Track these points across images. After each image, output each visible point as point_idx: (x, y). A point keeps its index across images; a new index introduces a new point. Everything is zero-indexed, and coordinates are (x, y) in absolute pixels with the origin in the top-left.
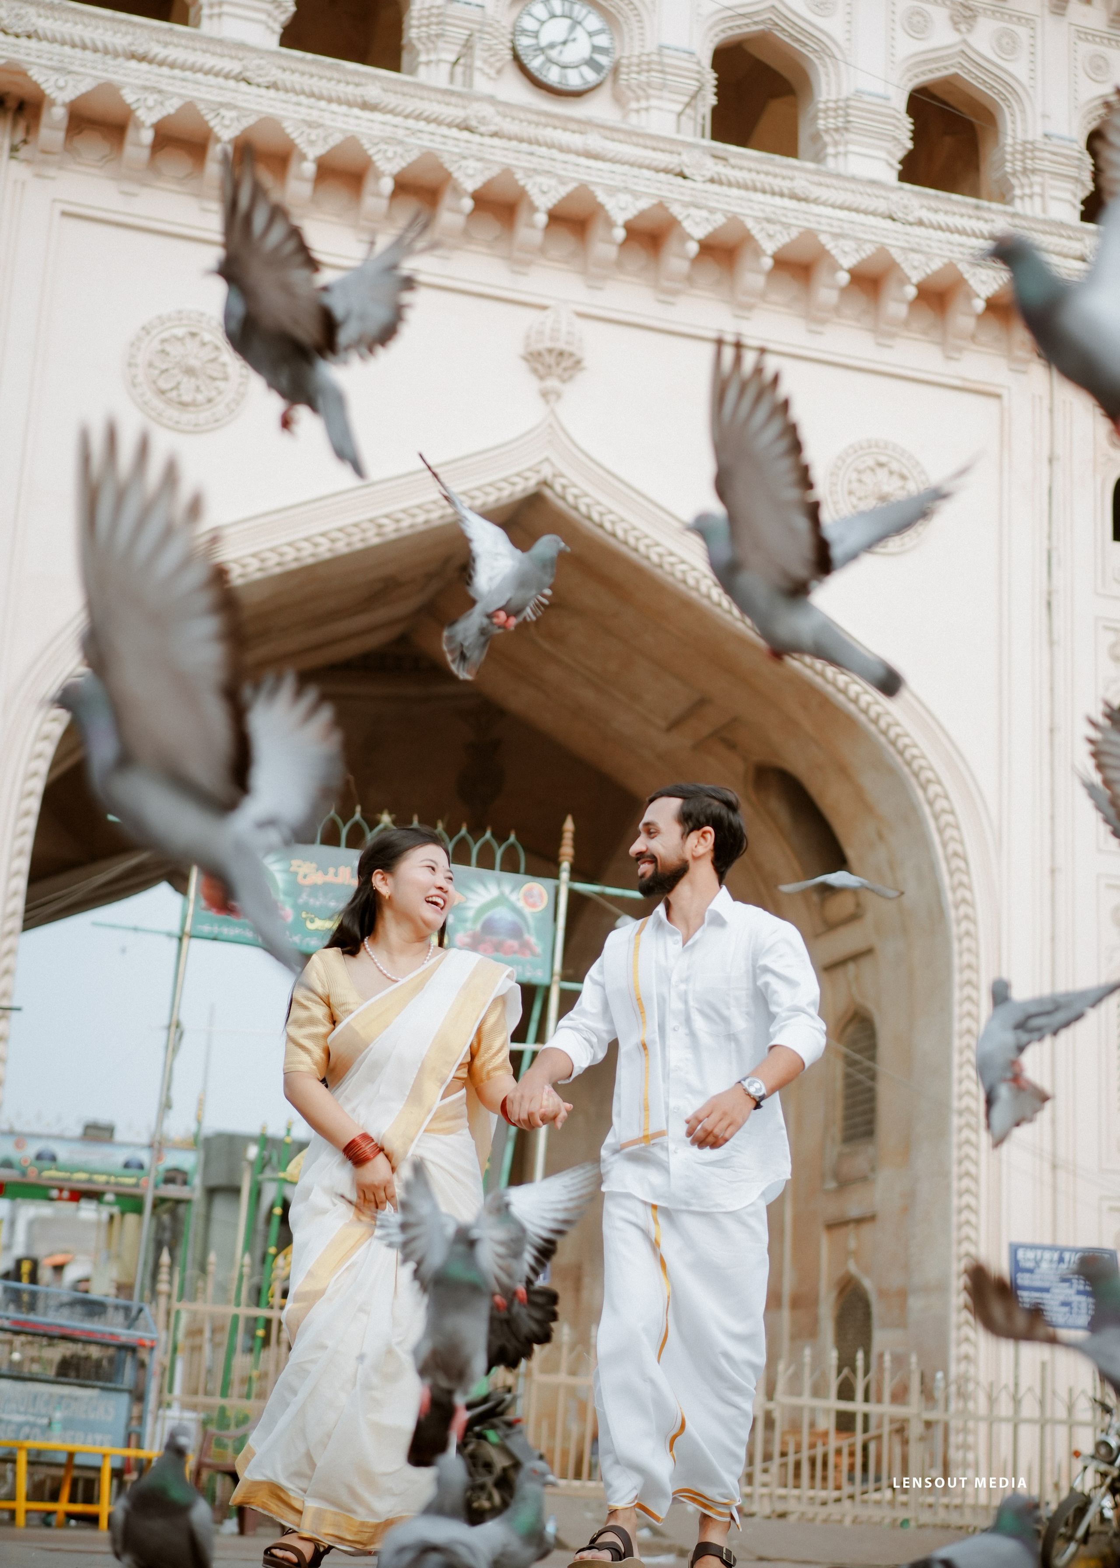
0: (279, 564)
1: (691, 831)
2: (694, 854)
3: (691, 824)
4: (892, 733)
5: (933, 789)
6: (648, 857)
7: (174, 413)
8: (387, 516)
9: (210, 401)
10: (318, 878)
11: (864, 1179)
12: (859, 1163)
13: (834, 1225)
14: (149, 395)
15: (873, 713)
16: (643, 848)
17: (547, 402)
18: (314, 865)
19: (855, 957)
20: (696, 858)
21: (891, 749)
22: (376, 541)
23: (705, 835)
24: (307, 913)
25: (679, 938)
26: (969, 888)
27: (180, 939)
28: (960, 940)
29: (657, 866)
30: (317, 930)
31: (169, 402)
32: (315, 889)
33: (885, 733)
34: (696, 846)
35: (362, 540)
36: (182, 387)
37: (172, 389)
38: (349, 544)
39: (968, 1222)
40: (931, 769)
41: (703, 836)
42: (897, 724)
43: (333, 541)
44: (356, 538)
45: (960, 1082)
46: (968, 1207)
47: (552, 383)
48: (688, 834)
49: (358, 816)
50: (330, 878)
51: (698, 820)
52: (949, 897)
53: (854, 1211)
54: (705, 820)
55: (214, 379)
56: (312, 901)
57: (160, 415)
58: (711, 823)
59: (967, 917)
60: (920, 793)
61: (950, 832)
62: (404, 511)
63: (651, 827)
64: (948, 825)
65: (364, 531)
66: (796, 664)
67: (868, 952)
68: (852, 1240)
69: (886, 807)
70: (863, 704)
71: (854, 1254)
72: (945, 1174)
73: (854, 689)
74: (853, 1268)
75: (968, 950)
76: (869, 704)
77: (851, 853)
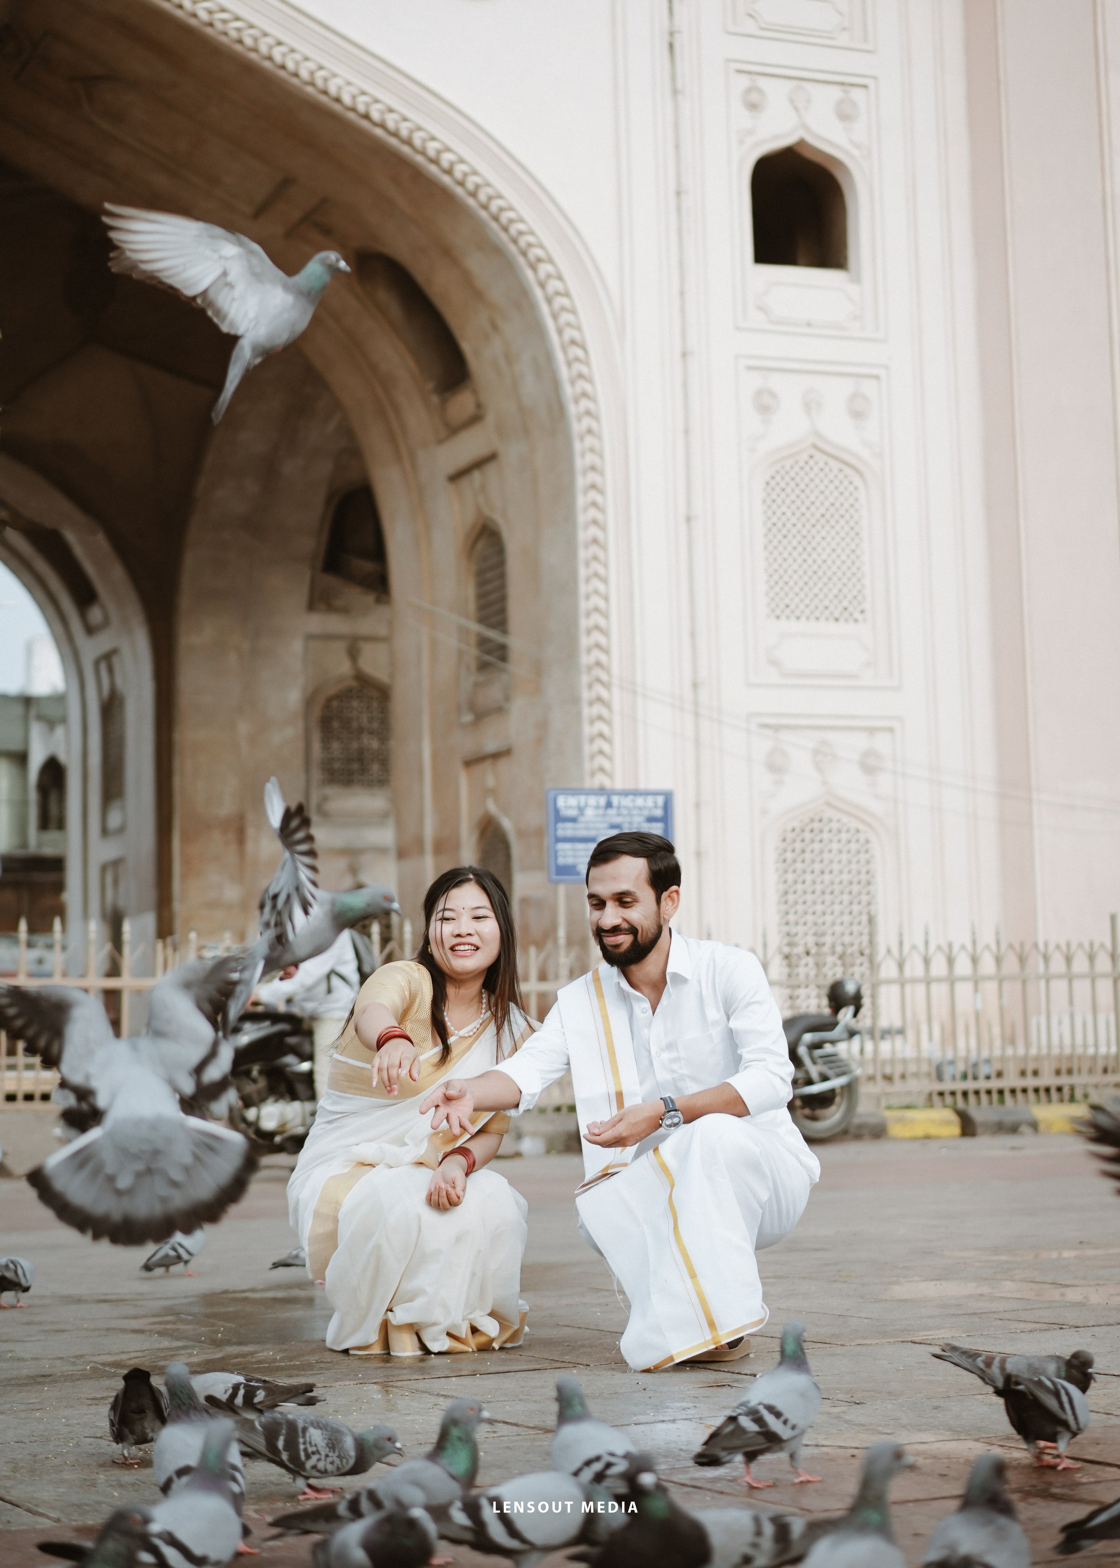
4: (494, 206)
5: (544, 269)
11: (499, 710)
12: (493, 694)
13: (470, 763)
15: (470, 185)
19: (479, 464)
21: (494, 225)
26: (589, 380)
28: (582, 439)
33: (485, 207)
39: (601, 752)
40: (541, 246)
42: (500, 197)
45: (588, 597)
46: (601, 735)
52: (568, 391)
53: (491, 745)
59: (588, 413)
60: (529, 274)
61: (565, 317)
64: (563, 309)
66: (379, 132)
67: (492, 457)
68: (489, 775)
69: (496, 292)
70: (458, 174)
71: (493, 792)
72: (575, 700)
73: (446, 158)
74: (492, 807)
75: (592, 450)
76: (465, 175)
77: (466, 347)
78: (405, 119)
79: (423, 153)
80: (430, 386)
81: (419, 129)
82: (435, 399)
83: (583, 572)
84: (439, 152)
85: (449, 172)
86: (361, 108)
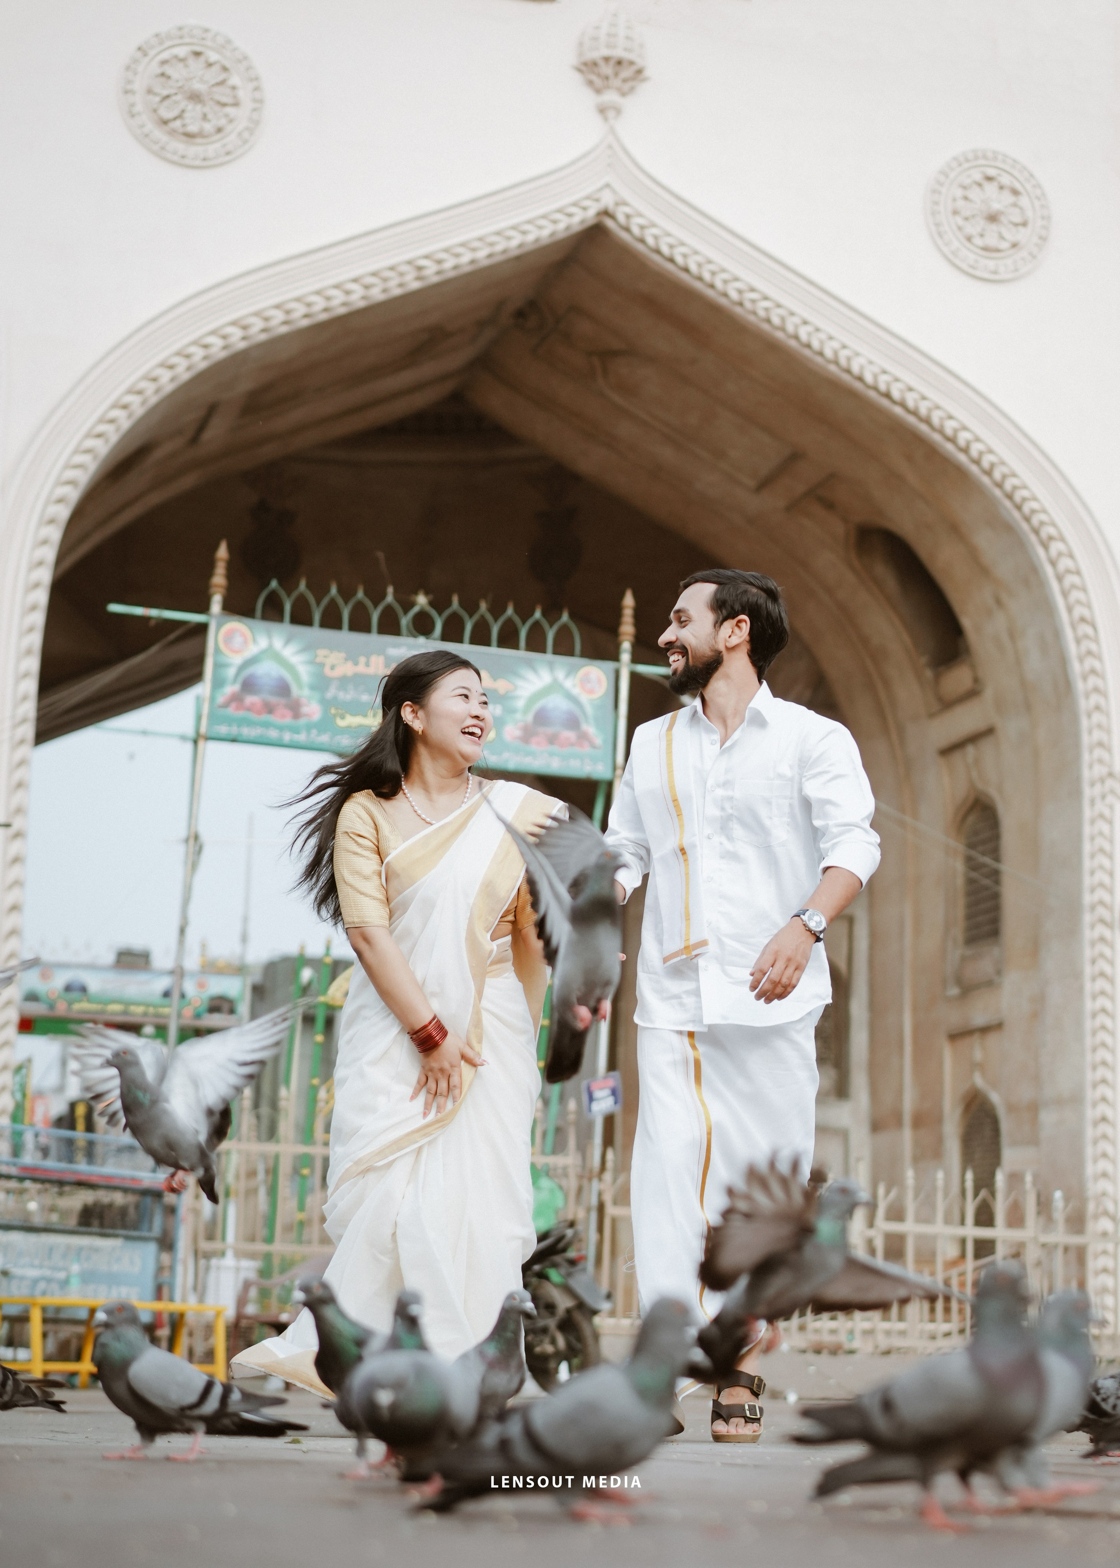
0: (306, 316)
1: (725, 619)
3: (724, 612)
4: (1008, 485)
5: (1056, 547)
6: (678, 647)
7: (178, 146)
8: (427, 257)
9: (219, 130)
10: (347, 669)
11: (990, 984)
12: (984, 966)
13: (955, 1037)
14: (150, 126)
15: (985, 464)
16: (673, 638)
17: (606, 119)
18: (342, 655)
19: (974, 739)
21: (1007, 503)
22: (415, 285)
23: (740, 624)
24: (337, 708)
25: (717, 737)
26: (1099, 657)
27: (195, 742)
28: (1089, 715)
29: (688, 659)
30: (349, 727)
31: (173, 133)
32: (344, 681)
33: (1000, 485)
34: (730, 637)
35: (401, 285)
36: (187, 115)
37: (175, 119)
38: (385, 291)
39: (1103, 1028)
40: (1053, 524)
41: (737, 625)
42: (1014, 475)
43: (367, 287)
44: (392, 284)
45: (1094, 873)
46: (1103, 1010)
47: (611, 97)
48: (722, 623)
49: (390, 598)
50: (361, 668)
51: (732, 608)
52: (1076, 668)
53: (979, 1019)
54: (740, 608)
55: (224, 105)
56: (341, 695)
57: (163, 148)
58: (747, 612)
59: (1096, 690)
60: (1040, 552)
61: (1075, 595)
62: (446, 250)
63: (681, 614)
64: (1073, 586)
65: (401, 274)
66: (898, 410)
67: (990, 731)
68: (976, 1049)
69: (1004, 569)
70: (974, 453)
71: (980, 1067)
72: (1077, 975)
73: (963, 437)
74: (979, 1081)
75: (1100, 726)
76: (981, 453)
77: (966, 622)
78: (924, 398)
79: (941, 431)
80: (924, 660)
81: (938, 407)
82: (929, 673)
83: (1088, 848)
84: (956, 431)
85: (966, 450)
86: (883, 387)
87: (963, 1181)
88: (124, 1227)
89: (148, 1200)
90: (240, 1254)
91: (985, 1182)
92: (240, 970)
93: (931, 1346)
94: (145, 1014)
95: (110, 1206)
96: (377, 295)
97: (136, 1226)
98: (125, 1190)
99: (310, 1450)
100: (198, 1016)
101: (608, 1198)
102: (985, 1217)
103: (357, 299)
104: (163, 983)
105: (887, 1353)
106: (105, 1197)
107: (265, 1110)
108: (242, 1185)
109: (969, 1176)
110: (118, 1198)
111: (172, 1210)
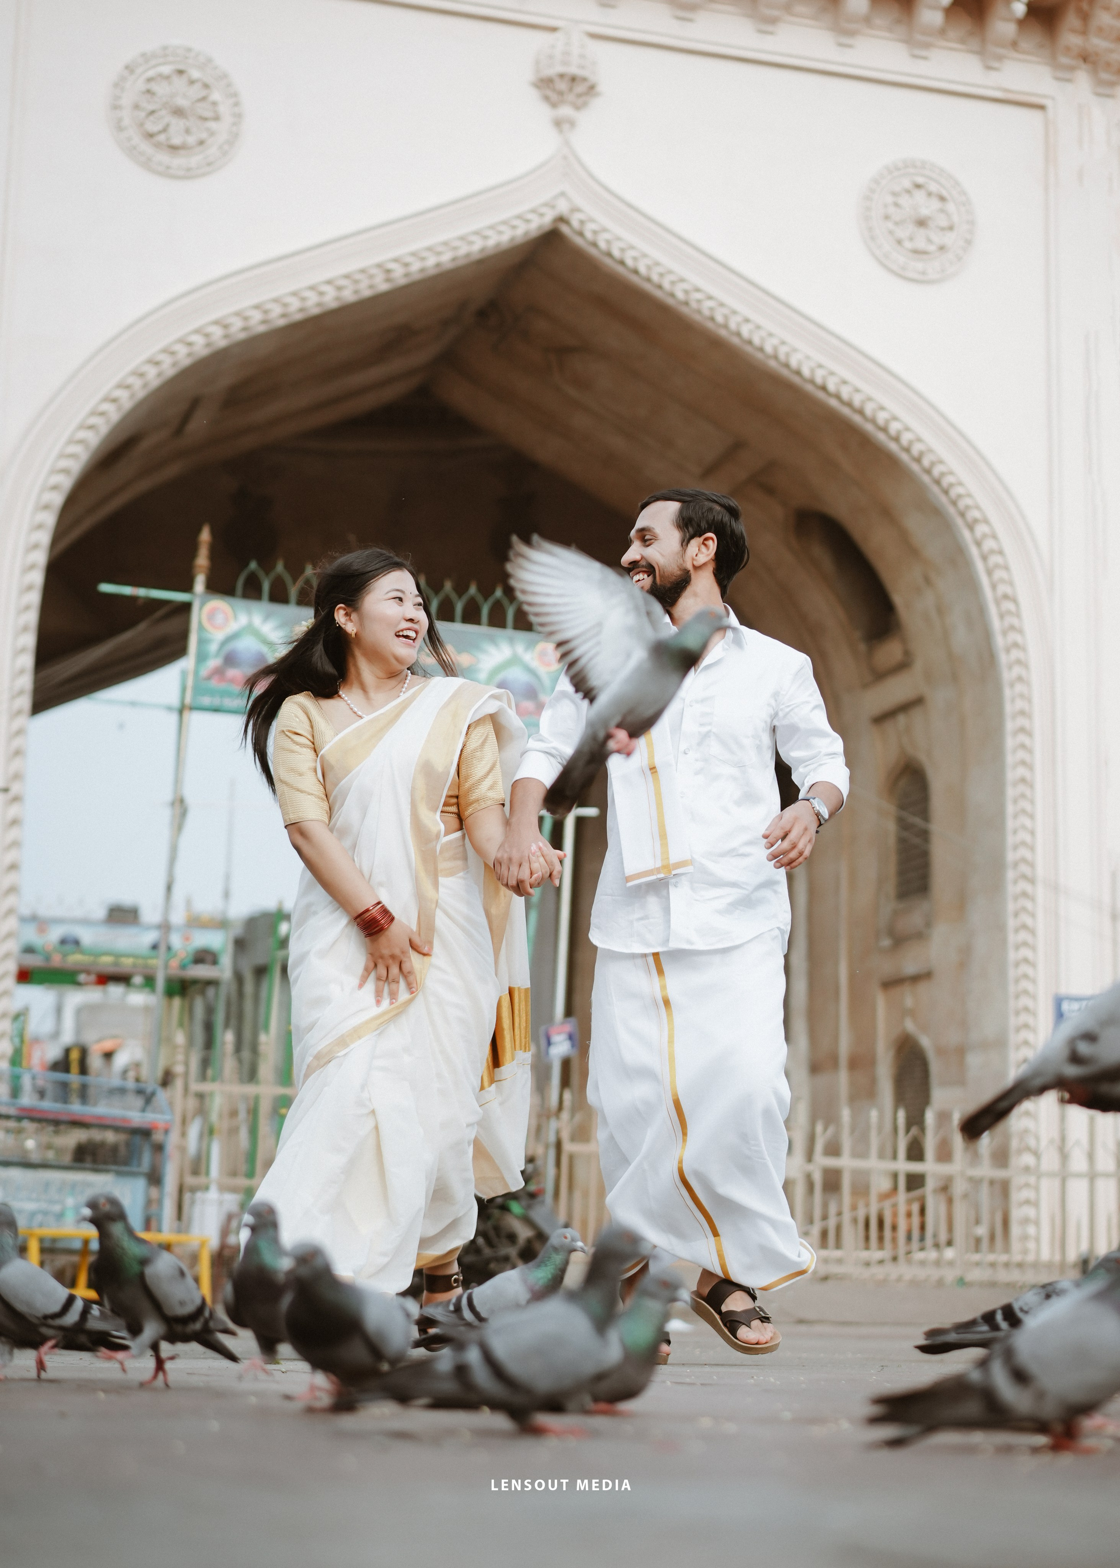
0: (283, 316)
2: (695, 563)
4: (936, 472)
5: (981, 529)
7: (163, 157)
8: (395, 260)
9: (201, 143)
11: (920, 936)
12: (915, 919)
13: (888, 985)
14: (136, 139)
15: (915, 452)
17: (561, 131)
19: (905, 707)
20: (696, 568)
21: (935, 489)
22: (384, 287)
26: (1020, 631)
27: (181, 712)
28: (1012, 685)
29: (655, 578)
31: (158, 146)
33: (928, 472)
35: (370, 287)
36: (171, 129)
37: (160, 132)
39: (1025, 976)
40: (978, 507)
42: (941, 462)
43: (339, 289)
44: (363, 285)
45: (1015, 832)
46: (1025, 960)
47: (565, 111)
52: (1000, 641)
53: (910, 968)
55: (204, 119)
57: (149, 159)
59: (1019, 662)
60: (966, 534)
61: (999, 574)
62: (413, 254)
64: (997, 566)
65: (372, 277)
66: (833, 403)
67: (918, 702)
68: (908, 997)
69: (932, 550)
70: (904, 442)
71: (911, 1013)
72: (1001, 928)
73: (894, 427)
74: (909, 1026)
75: (1022, 696)
76: (911, 442)
77: (898, 599)
78: (857, 391)
79: (873, 421)
80: (858, 634)
81: (870, 399)
82: (862, 647)
83: (1010, 809)
84: (887, 421)
85: (897, 439)
86: (819, 380)
87: (895, 1119)
88: (115, 1162)
89: (138, 1139)
90: (223, 1188)
91: (916, 1120)
92: (222, 924)
93: (866, 1273)
94: (134, 966)
95: (102, 1144)
96: (349, 296)
97: (126, 1162)
98: (117, 1129)
99: (288, 1371)
100: (183, 967)
101: (565, 1136)
102: (916, 1152)
103: (331, 299)
104: (150, 937)
105: (825, 1278)
106: (97, 1135)
107: (246, 1054)
108: (225, 1124)
109: (901, 1115)
110: (110, 1137)
111: (159, 1148)
